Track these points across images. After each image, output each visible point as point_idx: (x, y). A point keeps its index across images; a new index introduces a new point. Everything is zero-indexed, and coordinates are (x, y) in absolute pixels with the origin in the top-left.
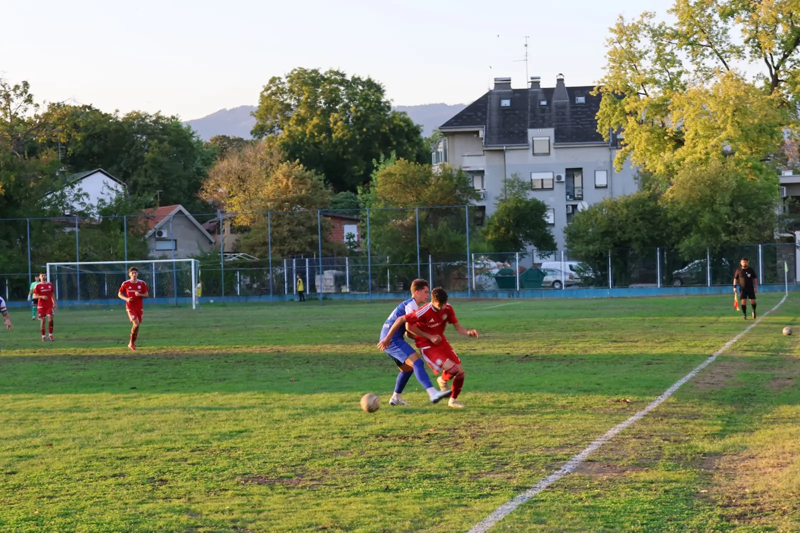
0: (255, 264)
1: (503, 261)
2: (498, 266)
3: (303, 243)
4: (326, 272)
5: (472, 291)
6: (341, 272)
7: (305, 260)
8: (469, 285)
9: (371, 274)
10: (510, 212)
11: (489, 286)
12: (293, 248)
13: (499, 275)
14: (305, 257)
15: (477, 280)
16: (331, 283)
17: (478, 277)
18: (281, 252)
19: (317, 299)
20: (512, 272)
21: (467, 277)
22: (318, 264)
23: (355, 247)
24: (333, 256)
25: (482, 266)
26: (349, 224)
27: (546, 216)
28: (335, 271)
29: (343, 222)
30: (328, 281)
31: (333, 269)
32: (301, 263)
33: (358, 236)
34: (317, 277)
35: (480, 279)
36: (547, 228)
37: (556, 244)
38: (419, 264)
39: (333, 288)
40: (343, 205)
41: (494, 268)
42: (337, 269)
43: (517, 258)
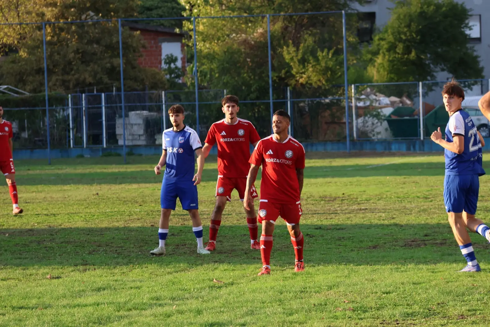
0: (24, 102)
1: (399, 96)
2: (392, 104)
3: (100, 70)
4: (132, 114)
5: (352, 141)
6: (154, 114)
7: (100, 97)
8: (347, 132)
9: (200, 116)
10: (411, 21)
11: (378, 133)
12: (82, 79)
13: (394, 117)
14: (100, 91)
15: (360, 125)
16: (140, 130)
17: (360, 120)
18: (65, 84)
19: (119, 155)
20: (412, 112)
21: (345, 120)
22: (121, 102)
23: (178, 77)
24: (144, 90)
25: (368, 103)
26: (169, 41)
27: (467, 26)
28: (145, 113)
29: (161, 38)
30: (135, 128)
31: (143, 109)
32: (94, 101)
33: (183, 59)
34: (119, 122)
35: (365, 122)
36: (469, 46)
37: (481, 70)
38: (271, 101)
39: (143, 138)
40: (160, 12)
41: (387, 106)
42: (150, 109)
43: (421, 90)
